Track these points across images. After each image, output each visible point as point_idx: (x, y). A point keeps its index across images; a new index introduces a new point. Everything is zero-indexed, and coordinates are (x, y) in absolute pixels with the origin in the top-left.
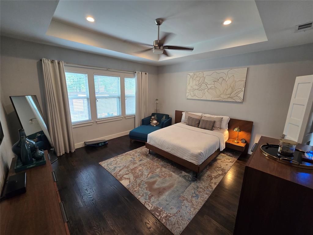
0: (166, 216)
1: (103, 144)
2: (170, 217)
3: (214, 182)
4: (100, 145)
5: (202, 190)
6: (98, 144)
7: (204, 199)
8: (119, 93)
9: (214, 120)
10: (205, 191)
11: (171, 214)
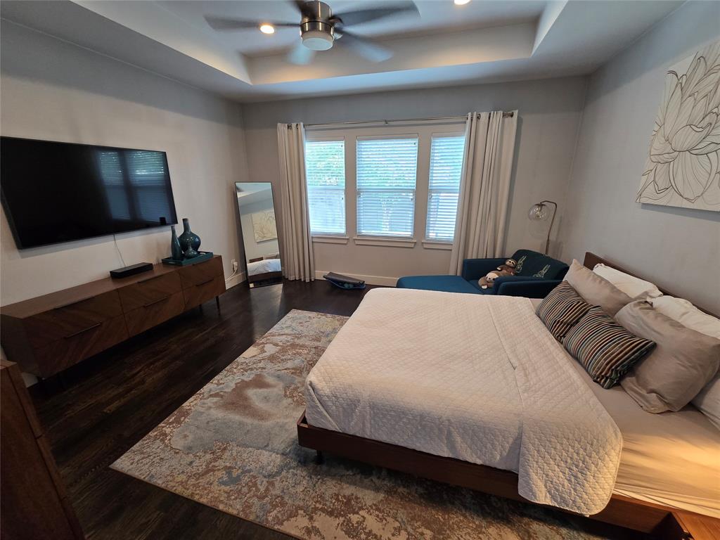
0: (166, 435)
1: (351, 286)
2: (163, 441)
3: (316, 524)
4: (346, 286)
5: (262, 489)
6: (343, 283)
7: (221, 502)
8: (411, 180)
9: (653, 337)
10: (261, 498)
11: (170, 439)
